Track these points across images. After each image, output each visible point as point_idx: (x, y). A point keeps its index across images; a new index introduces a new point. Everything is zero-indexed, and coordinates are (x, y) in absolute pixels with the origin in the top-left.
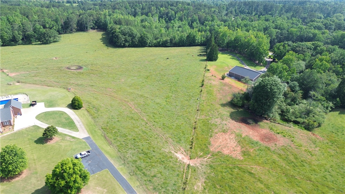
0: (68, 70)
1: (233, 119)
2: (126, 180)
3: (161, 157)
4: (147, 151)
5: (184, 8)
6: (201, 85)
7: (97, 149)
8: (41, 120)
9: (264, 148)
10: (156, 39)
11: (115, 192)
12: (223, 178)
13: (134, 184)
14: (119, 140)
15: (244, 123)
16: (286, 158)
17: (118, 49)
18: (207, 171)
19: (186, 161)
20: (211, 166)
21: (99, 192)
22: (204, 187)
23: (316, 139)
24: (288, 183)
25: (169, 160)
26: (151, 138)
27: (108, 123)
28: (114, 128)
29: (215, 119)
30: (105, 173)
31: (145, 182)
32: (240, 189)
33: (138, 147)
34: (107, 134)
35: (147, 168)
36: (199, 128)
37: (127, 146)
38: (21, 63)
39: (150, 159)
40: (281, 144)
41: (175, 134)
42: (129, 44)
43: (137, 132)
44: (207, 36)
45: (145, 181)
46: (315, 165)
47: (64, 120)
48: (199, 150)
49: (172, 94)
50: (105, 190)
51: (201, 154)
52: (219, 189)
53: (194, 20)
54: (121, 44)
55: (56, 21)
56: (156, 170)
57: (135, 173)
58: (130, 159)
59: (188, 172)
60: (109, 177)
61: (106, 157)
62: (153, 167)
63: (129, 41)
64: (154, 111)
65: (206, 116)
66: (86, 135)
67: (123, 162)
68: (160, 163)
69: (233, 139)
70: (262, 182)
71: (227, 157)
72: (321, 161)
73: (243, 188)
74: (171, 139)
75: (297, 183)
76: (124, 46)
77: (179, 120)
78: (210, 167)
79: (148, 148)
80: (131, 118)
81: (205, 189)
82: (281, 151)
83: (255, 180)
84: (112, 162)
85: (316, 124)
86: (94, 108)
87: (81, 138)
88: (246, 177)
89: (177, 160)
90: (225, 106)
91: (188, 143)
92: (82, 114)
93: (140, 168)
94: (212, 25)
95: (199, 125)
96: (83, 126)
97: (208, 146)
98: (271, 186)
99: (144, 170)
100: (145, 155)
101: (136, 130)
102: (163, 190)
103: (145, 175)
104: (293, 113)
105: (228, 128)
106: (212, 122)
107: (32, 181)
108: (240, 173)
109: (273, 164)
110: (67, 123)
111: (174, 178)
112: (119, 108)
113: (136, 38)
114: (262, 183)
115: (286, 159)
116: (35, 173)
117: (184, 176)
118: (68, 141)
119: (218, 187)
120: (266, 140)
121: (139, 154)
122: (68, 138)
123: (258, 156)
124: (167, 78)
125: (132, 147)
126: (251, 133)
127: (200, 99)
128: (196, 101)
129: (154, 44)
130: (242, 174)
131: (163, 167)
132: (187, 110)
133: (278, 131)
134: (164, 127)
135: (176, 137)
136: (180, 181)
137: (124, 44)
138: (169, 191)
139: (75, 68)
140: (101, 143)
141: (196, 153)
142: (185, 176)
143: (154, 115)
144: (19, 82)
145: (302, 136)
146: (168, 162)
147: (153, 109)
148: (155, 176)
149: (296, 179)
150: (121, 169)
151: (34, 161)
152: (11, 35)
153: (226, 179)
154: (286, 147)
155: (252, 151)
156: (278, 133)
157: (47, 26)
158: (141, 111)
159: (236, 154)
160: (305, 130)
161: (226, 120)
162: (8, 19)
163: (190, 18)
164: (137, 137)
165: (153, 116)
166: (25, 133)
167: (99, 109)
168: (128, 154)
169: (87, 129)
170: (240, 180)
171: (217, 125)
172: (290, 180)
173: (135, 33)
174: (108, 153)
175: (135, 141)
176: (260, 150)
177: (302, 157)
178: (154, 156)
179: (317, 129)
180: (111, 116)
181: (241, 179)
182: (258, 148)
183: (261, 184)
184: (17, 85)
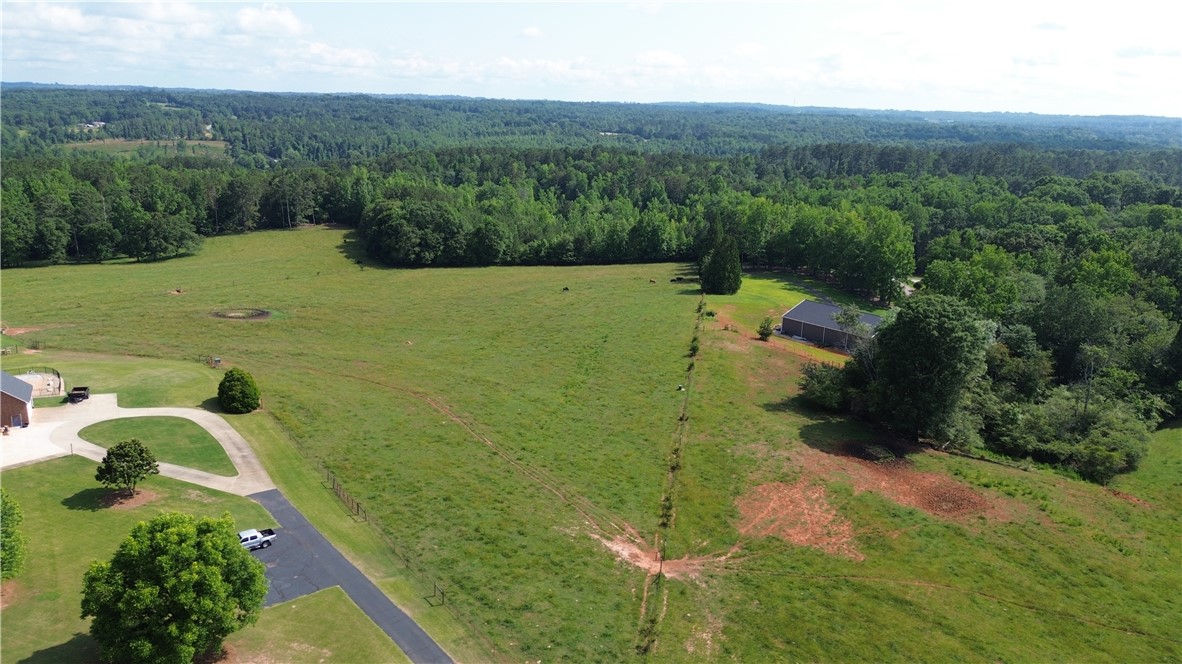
0: (219, 319)
1: (813, 444)
2: (413, 622)
3: (550, 550)
4: (495, 533)
5: (620, 161)
6: (688, 353)
7: (301, 525)
8: (98, 441)
9: (942, 530)
10: (525, 242)
11: (365, 657)
12: (797, 618)
13: (442, 633)
14: (390, 502)
15: (854, 456)
16: (1031, 559)
17: (395, 270)
18: (731, 596)
19: (648, 564)
20: (745, 581)
21: (300, 659)
22: (723, 644)
23: (1130, 507)
24: (1053, 637)
25: (580, 560)
26: (509, 497)
27: (349, 451)
28: (370, 467)
29: (746, 444)
30: (333, 600)
31: (486, 628)
32: (868, 652)
33: (460, 521)
34: (345, 482)
35: (494, 583)
36: (689, 467)
37: (418, 519)
38: (52, 304)
39: (506, 556)
40: (1002, 517)
41: (602, 485)
42: (436, 256)
43: (456, 478)
44: (699, 232)
45: (488, 622)
46: (1142, 584)
47: (184, 443)
48: (695, 533)
49: (585, 377)
50: (325, 651)
51: (705, 544)
52: (784, 651)
53: (653, 193)
54: (407, 255)
55: (193, 192)
56: (531, 589)
57: (449, 600)
58: (428, 556)
59: (658, 598)
60: (344, 609)
61: (338, 549)
62: (521, 580)
63: (435, 247)
64: (523, 421)
65: (713, 435)
66: (265, 485)
67: (403, 567)
68: (546, 569)
69: (821, 501)
70: (950, 632)
71: (803, 553)
72: (1162, 573)
73: (879, 649)
74: (586, 499)
75: (1091, 638)
76: (418, 264)
77: (614, 445)
78: (741, 584)
79: (499, 525)
80: (437, 439)
81: (727, 651)
82: (1006, 537)
83: (922, 625)
84: (359, 565)
85: (1118, 458)
86: (301, 411)
87: (244, 493)
88: (884, 615)
89: (613, 560)
90: (779, 410)
91: (651, 512)
92: (254, 426)
93: (468, 585)
94: (713, 202)
95: (687, 459)
96: (254, 461)
97: (729, 520)
98: (987, 644)
99: (482, 588)
100: (486, 543)
101: (457, 473)
102: (562, 651)
103: (486, 603)
104: (1032, 427)
105: (797, 469)
106: (738, 453)
107: (30, 620)
108: (862, 601)
109: (985, 576)
110: (195, 451)
111: (602, 614)
112: (394, 411)
113: (461, 238)
114: (953, 635)
115: (1030, 562)
116: (48, 598)
117: (643, 611)
118: (194, 502)
119: (778, 644)
120: (945, 507)
121: (464, 542)
122: (194, 494)
123: (921, 551)
124: (568, 337)
125: (439, 521)
126: (883, 483)
127: (687, 390)
128: (674, 393)
129: (520, 257)
130: (869, 605)
131: (558, 581)
132: (643, 419)
133: (984, 480)
134: (561, 463)
135: (605, 494)
136: (627, 625)
137: (418, 255)
138: (584, 656)
139: (241, 315)
140: (318, 510)
141: (685, 541)
142: (647, 609)
143: (522, 431)
144: (35, 347)
145: (1074, 496)
146: (578, 565)
147: (520, 414)
148: (526, 608)
149: (1081, 624)
150: (392, 586)
151: (52, 561)
152: (31, 231)
153: (809, 621)
154: (1024, 527)
155: (895, 536)
156: (986, 486)
157: (158, 206)
158: (471, 420)
159: (836, 544)
160: (1083, 482)
161: (788, 446)
162: (28, 190)
163: (638, 191)
164: (458, 493)
165: (520, 434)
166: (29, 477)
167: (319, 414)
168: (422, 540)
169: (267, 469)
170: (863, 623)
171: (756, 462)
172: (1059, 627)
173: (457, 221)
174: (342, 537)
175: (448, 502)
176: (928, 535)
177: (1089, 557)
178: (524, 547)
179: (1124, 476)
180: (361, 433)
181: (866, 621)
182: (917, 528)
183: (949, 637)
184: (28, 355)
